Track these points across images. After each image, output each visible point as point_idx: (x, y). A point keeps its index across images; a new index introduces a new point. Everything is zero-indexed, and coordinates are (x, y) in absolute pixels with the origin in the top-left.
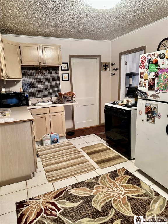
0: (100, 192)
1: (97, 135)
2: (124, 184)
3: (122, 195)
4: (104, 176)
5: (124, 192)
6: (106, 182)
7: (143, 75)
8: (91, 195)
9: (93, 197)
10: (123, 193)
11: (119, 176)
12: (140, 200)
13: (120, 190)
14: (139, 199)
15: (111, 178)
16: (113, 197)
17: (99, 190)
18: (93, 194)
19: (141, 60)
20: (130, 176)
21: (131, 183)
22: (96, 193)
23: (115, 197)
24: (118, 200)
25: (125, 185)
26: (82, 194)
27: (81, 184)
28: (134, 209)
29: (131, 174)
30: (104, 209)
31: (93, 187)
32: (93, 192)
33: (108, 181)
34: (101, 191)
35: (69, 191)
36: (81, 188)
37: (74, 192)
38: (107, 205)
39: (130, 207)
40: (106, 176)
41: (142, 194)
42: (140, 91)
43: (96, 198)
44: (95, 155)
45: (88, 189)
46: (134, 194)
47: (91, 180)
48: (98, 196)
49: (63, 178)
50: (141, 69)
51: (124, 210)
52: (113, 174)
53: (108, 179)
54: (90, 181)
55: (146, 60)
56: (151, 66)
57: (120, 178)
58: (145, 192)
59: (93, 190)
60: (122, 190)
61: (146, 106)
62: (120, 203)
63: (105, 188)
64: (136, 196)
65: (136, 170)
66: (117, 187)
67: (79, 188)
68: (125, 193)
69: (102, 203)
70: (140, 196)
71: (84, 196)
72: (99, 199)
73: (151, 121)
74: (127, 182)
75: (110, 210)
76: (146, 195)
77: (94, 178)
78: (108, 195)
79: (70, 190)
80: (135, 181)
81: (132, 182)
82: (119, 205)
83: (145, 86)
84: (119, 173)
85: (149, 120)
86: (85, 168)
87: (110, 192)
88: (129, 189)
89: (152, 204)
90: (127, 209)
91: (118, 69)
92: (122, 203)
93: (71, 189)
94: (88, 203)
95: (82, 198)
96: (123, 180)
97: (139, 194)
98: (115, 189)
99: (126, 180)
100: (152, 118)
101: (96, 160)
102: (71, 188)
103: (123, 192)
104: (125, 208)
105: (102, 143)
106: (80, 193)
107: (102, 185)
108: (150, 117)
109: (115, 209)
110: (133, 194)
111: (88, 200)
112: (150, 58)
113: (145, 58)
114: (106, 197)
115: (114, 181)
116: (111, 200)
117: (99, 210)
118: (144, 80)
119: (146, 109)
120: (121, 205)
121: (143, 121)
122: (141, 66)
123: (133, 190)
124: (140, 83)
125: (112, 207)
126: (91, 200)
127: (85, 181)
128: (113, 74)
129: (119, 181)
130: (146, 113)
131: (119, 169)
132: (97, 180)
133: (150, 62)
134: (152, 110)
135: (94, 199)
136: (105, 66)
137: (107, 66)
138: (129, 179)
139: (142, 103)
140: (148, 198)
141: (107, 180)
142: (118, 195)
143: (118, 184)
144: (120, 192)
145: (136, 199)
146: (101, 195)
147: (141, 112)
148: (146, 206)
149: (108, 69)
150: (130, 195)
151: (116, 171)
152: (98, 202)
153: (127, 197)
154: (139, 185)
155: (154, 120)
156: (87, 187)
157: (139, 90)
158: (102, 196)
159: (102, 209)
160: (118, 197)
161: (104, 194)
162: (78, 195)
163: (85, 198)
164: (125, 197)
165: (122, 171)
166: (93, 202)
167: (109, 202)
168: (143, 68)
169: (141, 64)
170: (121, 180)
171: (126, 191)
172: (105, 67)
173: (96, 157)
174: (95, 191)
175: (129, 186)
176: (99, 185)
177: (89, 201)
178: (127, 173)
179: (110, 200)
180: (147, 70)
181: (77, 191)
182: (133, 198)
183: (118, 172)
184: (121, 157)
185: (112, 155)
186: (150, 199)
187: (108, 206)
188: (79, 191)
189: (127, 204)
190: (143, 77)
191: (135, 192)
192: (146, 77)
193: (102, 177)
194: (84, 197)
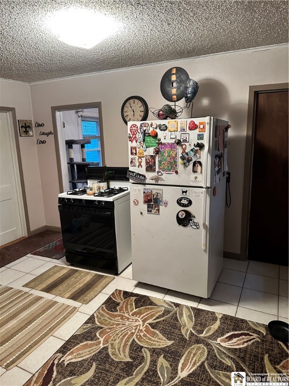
0: (111, 337)
1: (35, 254)
2: (133, 311)
3: (141, 326)
4: (99, 313)
5: (141, 321)
6: (107, 319)
7: (136, 151)
8: (101, 348)
9: (106, 349)
10: (141, 323)
11: (120, 303)
12: (166, 321)
13: (134, 321)
14: (163, 320)
15: (112, 311)
16: (133, 334)
17: (107, 335)
18: (103, 344)
19: (131, 130)
20: (133, 296)
21: (142, 306)
22: (106, 341)
23: (135, 332)
24: (142, 334)
25: (135, 312)
26: (86, 354)
27: (72, 340)
28: (166, 336)
29: (132, 294)
30: (134, 356)
31: (96, 335)
32: (102, 343)
33: (110, 317)
34: (111, 335)
35: (61, 361)
36: (78, 346)
37: (72, 359)
38: (133, 349)
39: (161, 335)
40: (101, 311)
41: (162, 312)
42: (133, 172)
43: (112, 349)
44: (61, 287)
45: (90, 342)
46: (154, 318)
47: (84, 327)
48: (112, 344)
49: (31, 347)
50: (132, 142)
51: (157, 342)
52: (109, 305)
53: (108, 313)
54: (84, 329)
55: (139, 131)
56: (147, 139)
57: (123, 304)
58: (163, 309)
59: (100, 340)
60: (137, 320)
61: (144, 193)
62: (147, 336)
63: (113, 328)
64: (157, 318)
65: (135, 286)
66: (128, 319)
67: (74, 349)
68: (144, 321)
69: (124, 350)
70: (163, 317)
71: (92, 355)
72: (116, 347)
73: (155, 211)
74: (135, 307)
75: (142, 352)
76: (167, 312)
77: (86, 323)
78: (124, 336)
79: (62, 359)
80: (143, 300)
81: (142, 303)
82: (147, 340)
83: (140, 165)
84: (116, 299)
85: (151, 210)
86: (59, 314)
87: (124, 330)
88: (144, 314)
89: (180, 319)
90: (159, 339)
91: (50, 133)
92: (148, 335)
93: (63, 357)
94: (105, 360)
95: (91, 360)
96: (129, 306)
97: (159, 314)
98: (127, 323)
99: (133, 305)
100: (155, 207)
101: (68, 295)
102: (61, 355)
103: (139, 321)
104: (156, 340)
105: (57, 265)
106: (82, 355)
107: (106, 327)
108: (152, 206)
109: (147, 348)
110: (152, 318)
111: (103, 357)
112: (145, 128)
113: (137, 127)
114: (124, 340)
115: (118, 313)
116: (134, 340)
117: (128, 361)
118: (137, 158)
119: (145, 197)
120: (150, 339)
121: (141, 213)
122: (131, 138)
123: (149, 313)
124: (131, 162)
125: (142, 347)
126: (108, 354)
127: (76, 334)
128: (43, 142)
129: (124, 309)
130: (145, 202)
131: (113, 294)
132: (93, 323)
133: (145, 134)
134: (155, 197)
135: (110, 351)
136: (25, 128)
137: (29, 127)
138: (135, 300)
139: (137, 190)
140: (171, 314)
141: (108, 316)
142: (137, 328)
143: (126, 315)
144: (137, 323)
145: (160, 322)
146: (115, 340)
147: (137, 201)
148: (176, 324)
149: (31, 133)
150: (150, 321)
151: (110, 299)
152: (119, 351)
153: (149, 326)
154: (152, 303)
155: (158, 210)
156: (87, 340)
157: (130, 171)
158: (117, 341)
159: (131, 357)
160: (138, 331)
161: (119, 337)
162: (82, 359)
163: (96, 356)
164: (146, 326)
165: (118, 294)
166: (113, 355)
167: (132, 344)
168: (134, 141)
169: (131, 136)
170: (126, 307)
171: (142, 318)
172: (26, 130)
173: (65, 291)
174: (103, 339)
175: (140, 310)
176: (102, 328)
177: (105, 357)
178: (127, 294)
179: (132, 340)
180: (142, 145)
181: (74, 354)
182: (157, 323)
183: (114, 299)
184: (102, 276)
185: (88, 278)
186: (174, 314)
187: (136, 350)
188: (78, 353)
189: (155, 333)
190: (136, 154)
191: (153, 315)
192: (140, 154)
193: (97, 316)
194: (94, 355)
